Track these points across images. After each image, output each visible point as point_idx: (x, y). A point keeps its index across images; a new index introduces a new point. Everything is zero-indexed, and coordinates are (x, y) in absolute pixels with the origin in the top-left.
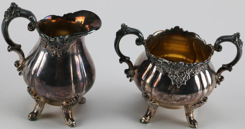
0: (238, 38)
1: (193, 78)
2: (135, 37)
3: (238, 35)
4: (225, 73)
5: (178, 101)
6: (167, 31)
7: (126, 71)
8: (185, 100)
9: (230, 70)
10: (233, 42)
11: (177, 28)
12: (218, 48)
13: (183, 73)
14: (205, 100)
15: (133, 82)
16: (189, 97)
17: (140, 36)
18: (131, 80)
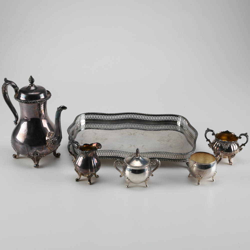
0: (247, 134)
1: (230, 147)
2: (212, 133)
3: (247, 133)
4: (243, 147)
5: (225, 154)
6: (224, 132)
7: (209, 145)
8: (227, 154)
9: (245, 146)
10: (245, 136)
11: (227, 131)
12: (240, 138)
13: (227, 144)
14: (235, 155)
15: (211, 148)
16: (229, 153)
17: (213, 132)
18: (210, 148)
